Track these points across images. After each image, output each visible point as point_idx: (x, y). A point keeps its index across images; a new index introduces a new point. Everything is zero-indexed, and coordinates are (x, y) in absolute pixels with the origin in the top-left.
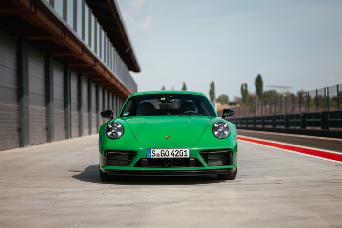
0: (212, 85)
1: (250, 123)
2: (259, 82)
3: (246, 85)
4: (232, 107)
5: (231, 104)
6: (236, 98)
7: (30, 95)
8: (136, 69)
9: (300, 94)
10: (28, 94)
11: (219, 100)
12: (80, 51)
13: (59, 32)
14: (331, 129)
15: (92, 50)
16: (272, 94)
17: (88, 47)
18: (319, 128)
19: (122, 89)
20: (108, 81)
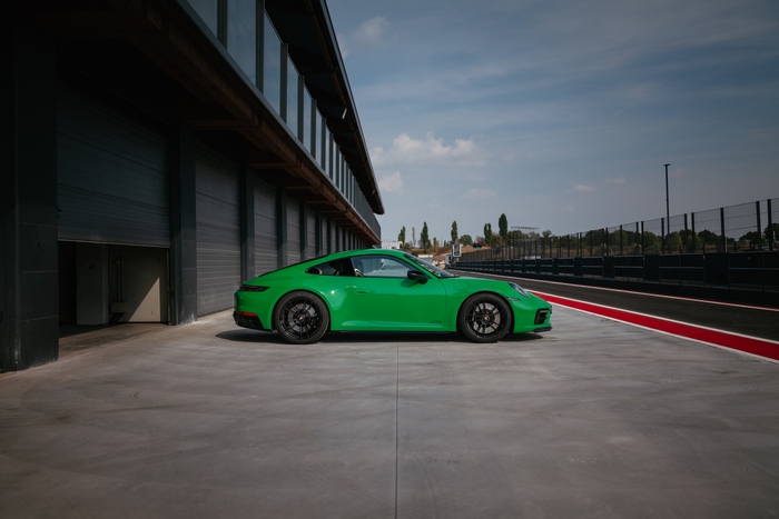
0: (454, 225)
1: (498, 268)
2: (503, 221)
3: (489, 225)
4: (477, 249)
5: (475, 246)
6: (479, 239)
7: (256, 239)
8: (381, 212)
9: (547, 234)
10: (253, 237)
11: (461, 241)
12: (319, 183)
13: (293, 158)
14: (585, 276)
15: (334, 182)
16: (517, 234)
17: (329, 179)
18: (572, 275)
19: (368, 233)
20: (343, 215)
